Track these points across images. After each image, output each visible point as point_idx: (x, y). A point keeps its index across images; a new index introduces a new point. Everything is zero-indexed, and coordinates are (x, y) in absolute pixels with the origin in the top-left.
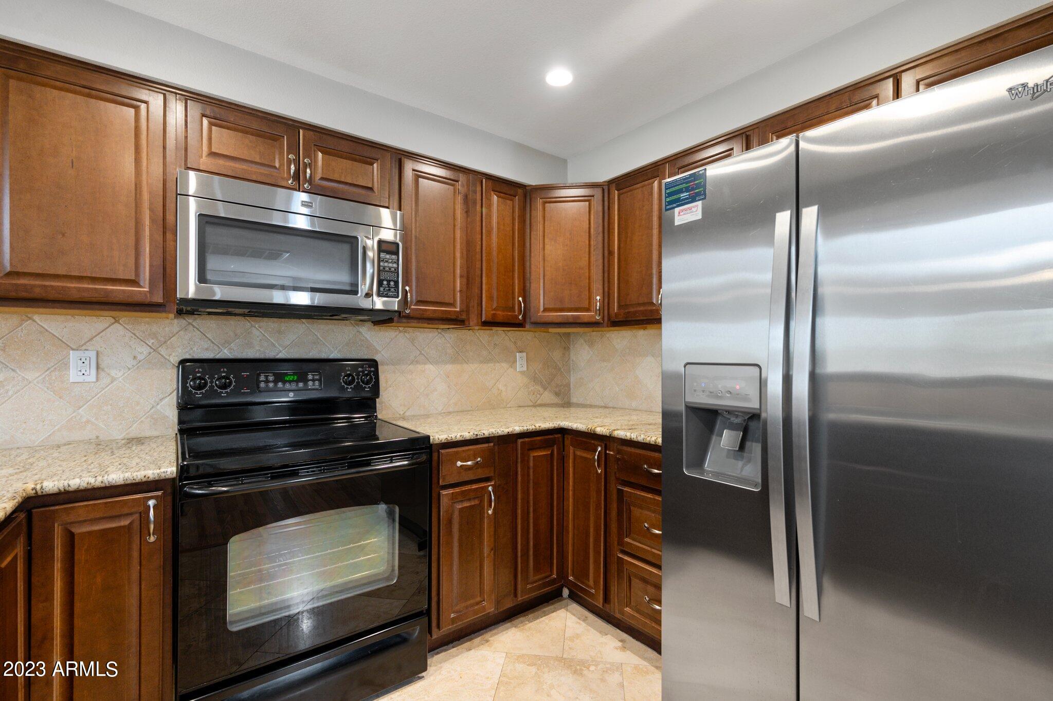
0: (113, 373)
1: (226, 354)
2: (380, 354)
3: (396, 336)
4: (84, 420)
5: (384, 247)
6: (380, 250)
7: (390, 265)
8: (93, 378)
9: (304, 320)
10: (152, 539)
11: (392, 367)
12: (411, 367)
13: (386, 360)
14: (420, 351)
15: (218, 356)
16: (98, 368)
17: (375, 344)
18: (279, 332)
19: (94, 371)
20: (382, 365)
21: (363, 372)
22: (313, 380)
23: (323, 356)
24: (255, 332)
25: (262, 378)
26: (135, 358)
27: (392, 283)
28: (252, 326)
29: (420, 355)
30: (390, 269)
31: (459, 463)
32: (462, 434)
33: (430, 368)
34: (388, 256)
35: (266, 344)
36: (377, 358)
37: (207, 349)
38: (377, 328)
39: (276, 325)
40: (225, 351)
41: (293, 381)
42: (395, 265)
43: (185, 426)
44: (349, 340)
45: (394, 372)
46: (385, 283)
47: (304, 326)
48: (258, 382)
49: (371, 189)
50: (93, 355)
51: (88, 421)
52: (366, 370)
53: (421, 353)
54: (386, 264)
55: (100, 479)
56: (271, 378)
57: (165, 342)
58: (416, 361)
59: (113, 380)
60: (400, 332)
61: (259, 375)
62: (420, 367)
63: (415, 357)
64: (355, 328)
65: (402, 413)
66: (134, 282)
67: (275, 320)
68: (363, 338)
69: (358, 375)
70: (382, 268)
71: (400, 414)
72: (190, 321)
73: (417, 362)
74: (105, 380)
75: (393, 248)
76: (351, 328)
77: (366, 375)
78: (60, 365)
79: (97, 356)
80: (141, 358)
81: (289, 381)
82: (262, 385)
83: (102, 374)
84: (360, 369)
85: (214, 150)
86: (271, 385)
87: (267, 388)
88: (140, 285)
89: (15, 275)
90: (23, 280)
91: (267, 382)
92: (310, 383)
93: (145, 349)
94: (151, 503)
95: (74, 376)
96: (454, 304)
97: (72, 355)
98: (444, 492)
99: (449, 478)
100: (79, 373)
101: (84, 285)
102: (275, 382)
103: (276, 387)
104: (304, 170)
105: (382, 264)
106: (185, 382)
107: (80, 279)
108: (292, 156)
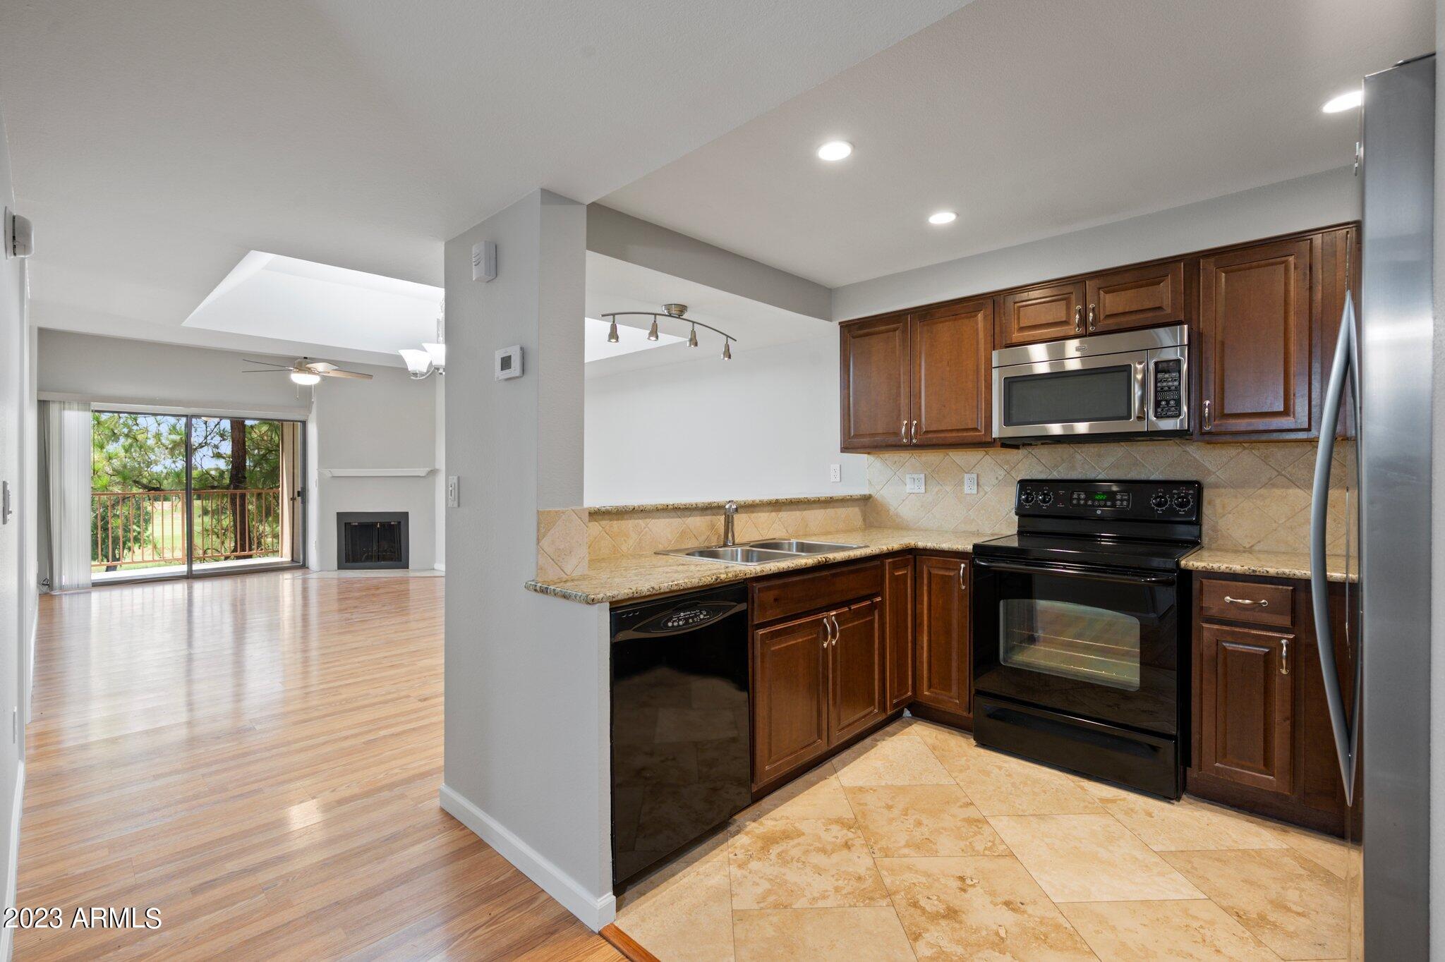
0: (987, 489)
1: (1055, 475)
2: (1213, 476)
3: (1238, 454)
4: (972, 518)
5: (1161, 367)
6: (1157, 371)
7: (1170, 384)
8: (975, 491)
9: (1122, 444)
10: (963, 587)
11: (1232, 490)
12: (1263, 491)
13: (1223, 482)
14: (1278, 471)
15: (1049, 478)
16: (978, 485)
17: (1207, 464)
18: (1099, 456)
19: (976, 487)
20: (1216, 486)
21: (1179, 494)
22: (1122, 500)
23: (1143, 477)
24: (1078, 457)
25: (1075, 496)
26: (997, 478)
27: (1172, 403)
28: (1076, 451)
29: (1279, 476)
30: (1169, 388)
33: (1295, 493)
34: (1167, 376)
35: (1086, 467)
36: (1208, 480)
37: (1041, 472)
38: (1208, 446)
39: (1096, 449)
40: (1055, 473)
41: (1102, 500)
42: (1176, 383)
43: (1023, 529)
44: (1173, 461)
45: (1236, 497)
46: (1163, 403)
47: (1122, 449)
48: (1072, 499)
49: (1160, 308)
50: (975, 476)
52: (1182, 493)
54: (1165, 384)
55: (938, 545)
56: (1083, 496)
57: (1015, 467)
58: (1271, 484)
59: (986, 493)
60: (1245, 448)
61: (1072, 493)
62: (1278, 492)
63: (1270, 479)
64: (1180, 448)
65: (1247, 546)
66: (976, 429)
68: (1190, 458)
69: (1171, 497)
70: (1159, 389)
71: (1245, 547)
73: (1274, 486)
74: (982, 493)
75: (1174, 366)
76: (1175, 448)
77: (1183, 497)
78: (961, 483)
79: (978, 477)
80: (1000, 478)
81: (1099, 500)
82: (1075, 502)
83: (980, 489)
84: (1175, 491)
85: (1022, 325)
86: (1082, 502)
87: (1078, 504)
88: (979, 431)
89: (927, 432)
90: (930, 435)
91: (1079, 499)
92: (1118, 503)
93: (1002, 473)
94: (963, 565)
95: (967, 490)
96: (1286, 412)
97: (966, 476)
98: (1205, 625)
99: (1214, 611)
100: (969, 488)
101: (954, 434)
102: (1086, 500)
103: (1086, 504)
104: (1089, 316)
105: (1159, 385)
106: (1020, 497)
107: (952, 431)
108: (1079, 307)
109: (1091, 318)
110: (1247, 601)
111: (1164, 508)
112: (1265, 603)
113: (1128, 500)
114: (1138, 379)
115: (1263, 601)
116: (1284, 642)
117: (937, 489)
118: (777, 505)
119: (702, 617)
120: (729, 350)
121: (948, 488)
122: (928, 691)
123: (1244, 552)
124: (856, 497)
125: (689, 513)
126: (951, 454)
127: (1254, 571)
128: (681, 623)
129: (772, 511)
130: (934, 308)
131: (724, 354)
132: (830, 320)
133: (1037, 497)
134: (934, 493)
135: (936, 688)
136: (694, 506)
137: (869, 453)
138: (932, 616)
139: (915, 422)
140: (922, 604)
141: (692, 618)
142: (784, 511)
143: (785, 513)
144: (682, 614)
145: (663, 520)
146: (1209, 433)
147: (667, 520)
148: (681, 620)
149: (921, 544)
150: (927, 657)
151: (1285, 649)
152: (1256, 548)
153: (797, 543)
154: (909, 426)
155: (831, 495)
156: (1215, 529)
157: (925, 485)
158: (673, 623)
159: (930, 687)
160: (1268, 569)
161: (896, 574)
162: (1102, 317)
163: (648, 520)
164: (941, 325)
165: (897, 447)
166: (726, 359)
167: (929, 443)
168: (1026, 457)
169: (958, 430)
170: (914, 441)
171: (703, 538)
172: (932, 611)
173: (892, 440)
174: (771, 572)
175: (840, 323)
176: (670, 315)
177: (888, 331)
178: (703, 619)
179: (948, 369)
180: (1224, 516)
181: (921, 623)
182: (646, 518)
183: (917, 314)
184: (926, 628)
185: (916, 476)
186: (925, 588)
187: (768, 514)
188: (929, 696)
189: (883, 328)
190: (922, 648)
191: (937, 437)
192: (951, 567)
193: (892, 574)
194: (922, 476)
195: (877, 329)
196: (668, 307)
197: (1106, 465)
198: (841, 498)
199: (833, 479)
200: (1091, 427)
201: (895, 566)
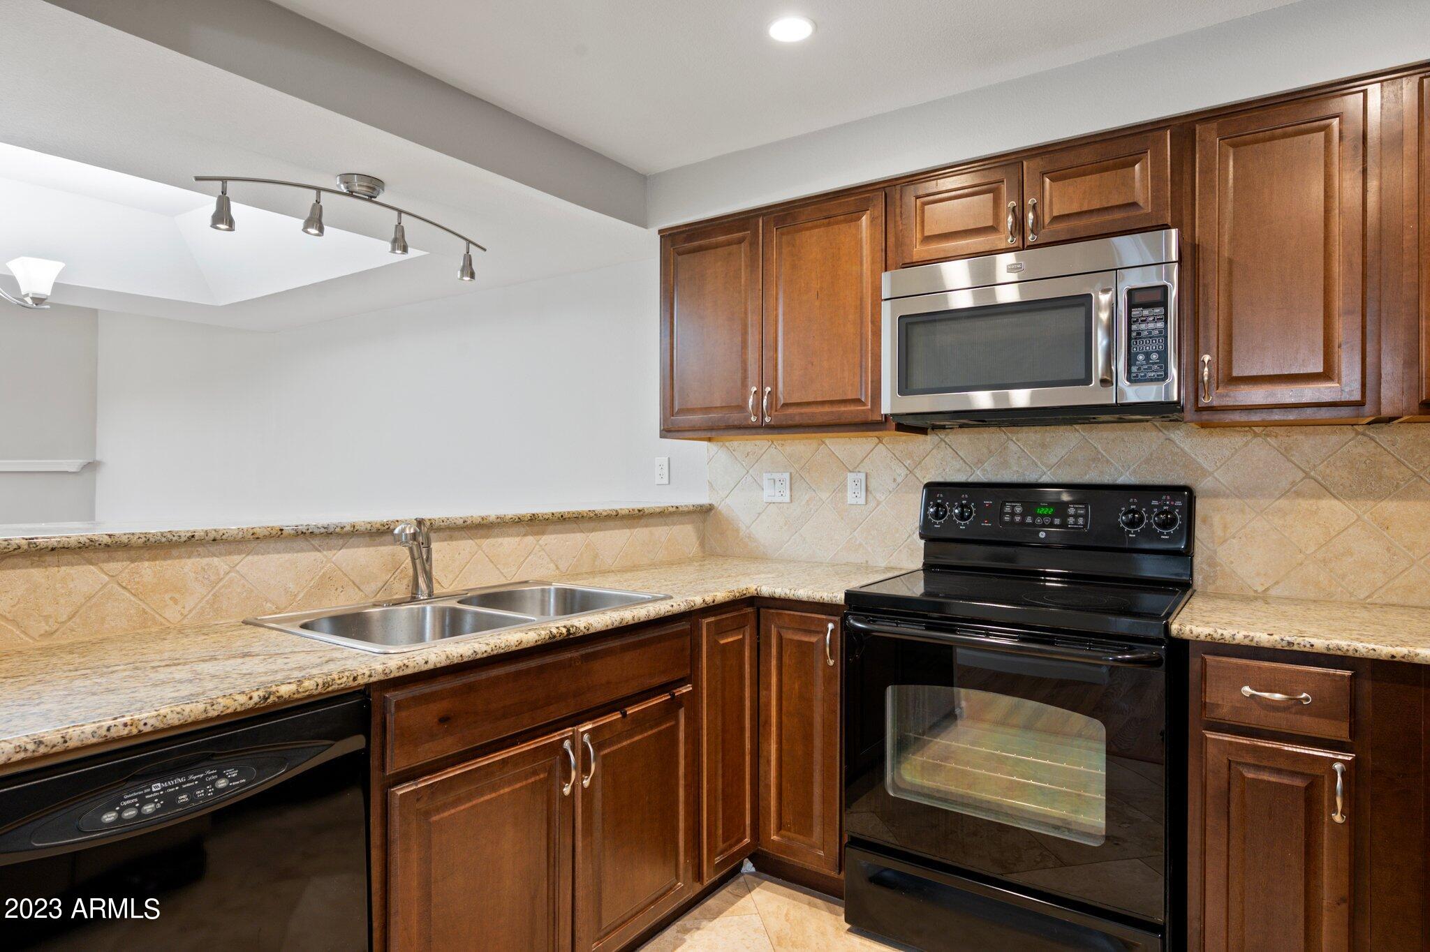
0: (880, 496)
1: (979, 476)
2: (1210, 478)
3: (1246, 444)
5: (1138, 299)
6: (1131, 306)
7: (1151, 326)
8: (862, 501)
9: (1077, 427)
10: (831, 662)
11: (1238, 501)
12: (1283, 503)
13: (1224, 489)
14: (1304, 471)
15: (971, 480)
16: (867, 490)
17: (1200, 460)
18: (1043, 446)
19: (863, 493)
20: (1215, 494)
21: (1160, 506)
22: (1076, 516)
23: (1107, 479)
24: (1013, 447)
25: (1008, 509)
26: (895, 480)
27: (1154, 357)
28: (1009, 439)
29: (1307, 480)
30: (1150, 333)
31: (1247, 690)
32: (1252, 634)
33: (1330, 506)
34: (1146, 312)
35: (1025, 463)
36: (1201, 485)
37: (959, 470)
38: (1204, 432)
39: (1038, 436)
40: (978, 473)
41: (1047, 515)
42: (1160, 325)
43: (933, 561)
44: (1151, 455)
45: (1242, 511)
46: (1141, 357)
47: (1077, 434)
48: (1002, 514)
49: (1133, 205)
50: (862, 476)
51: (860, 545)
52: (1166, 505)
53: (1307, 476)
54: (1143, 326)
56: (1018, 510)
57: (920, 463)
58: (1295, 492)
59: (879, 503)
60: (1256, 435)
61: (1003, 505)
62: (1304, 504)
63: (1293, 483)
64: (1161, 433)
65: (1260, 589)
67: (1038, 428)
68: (1176, 450)
69: (1150, 512)
70: (1134, 334)
72: (943, 437)
73: (1299, 494)
74: (872, 504)
75: (1157, 296)
76: (1154, 434)
77: (1166, 512)
78: (843, 487)
79: (867, 478)
80: (899, 480)
81: (1042, 516)
82: (1007, 518)
83: (870, 497)
84: (1155, 503)
85: (927, 233)
86: (1018, 519)
87: (1012, 522)
88: (864, 404)
89: (786, 405)
90: (791, 411)
91: (1013, 514)
92: (1071, 520)
93: (903, 472)
94: (831, 626)
95: (851, 499)
96: (1327, 374)
97: (851, 476)
98: (1210, 735)
99: (1224, 712)
100: (854, 496)
101: (827, 409)
102: (1023, 515)
103: (1023, 523)
104: (1027, 217)
105: (1134, 327)
106: (926, 510)
107: (823, 403)
108: (1013, 203)
109: (1030, 222)
110: (1278, 696)
111: (1138, 529)
112: (1307, 699)
113: (1085, 516)
114: (1101, 320)
115: (1304, 695)
116: (1338, 766)
117: (807, 497)
118: (534, 524)
119: (222, 783)
120: (471, 264)
121: (824, 496)
122: (777, 834)
123: (1256, 599)
124: (686, 509)
125: (341, 542)
126: (827, 441)
127: (1289, 643)
128: (148, 808)
129: (525, 535)
130: (796, 207)
131: (463, 270)
132: (644, 225)
133: (951, 511)
134: (804, 503)
135: (789, 830)
136: (348, 528)
137: (709, 440)
138: (784, 709)
139: (768, 389)
140: (768, 688)
141: (190, 791)
142: (551, 533)
143: (553, 536)
144: (156, 787)
145: (277, 556)
146: (1210, 409)
147: (287, 556)
148: (151, 801)
149: (766, 590)
150: (777, 777)
151: (1339, 779)
152: (1273, 592)
153: (557, 590)
154: (760, 394)
155: (640, 506)
156: (1212, 563)
157: (791, 489)
158: (120, 812)
159: (780, 827)
160: (1313, 641)
161: (722, 642)
162: (1047, 220)
163: (236, 558)
164: (808, 233)
165: (744, 428)
166: (467, 279)
167: (790, 422)
168: (937, 446)
169: (832, 402)
170: (767, 420)
171: (374, 586)
172: (784, 702)
173: (735, 417)
174: (430, 666)
175: (660, 231)
176: (351, 194)
177: (729, 243)
178: (223, 790)
179: (817, 303)
180: (1225, 541)
181: (768, 722)
182: (230, 554)
183: (773, 215)
184: (774, 728)
185: (777, 476)
186: (774, 662)
187: (517, 539)
188: (779, 843)
189: (722, 238)
190: (769, 762)
191: (802, 414)
192: (813, 628)
193: (713, 645)
194: (787, 476)
195: (713, 240)
196: (346, 178)
197: (1053, 460)
198: (658, 510)
199: (658, 481)
200: (1032, 397)
201: (720, 630)
